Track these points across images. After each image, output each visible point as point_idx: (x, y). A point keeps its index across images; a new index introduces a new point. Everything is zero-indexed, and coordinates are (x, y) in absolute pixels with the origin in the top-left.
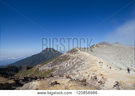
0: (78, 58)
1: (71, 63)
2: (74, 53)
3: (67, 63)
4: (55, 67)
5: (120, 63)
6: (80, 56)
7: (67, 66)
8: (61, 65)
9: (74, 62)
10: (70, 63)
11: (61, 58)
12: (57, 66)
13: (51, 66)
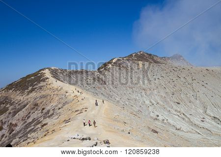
0: (36, 105)
2: (30, 88)
5: (175, 113)
6: (44, 97)
9: (16, 125)
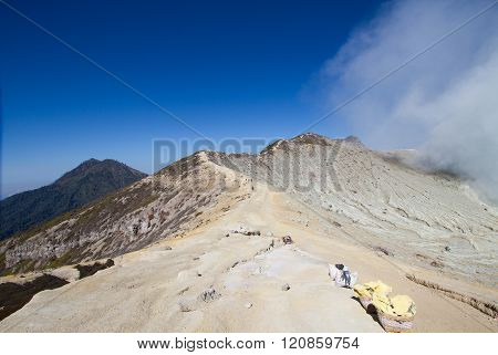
0: (190, 191)
1: (156, 215)
3: (135, 221)
4: (87, 244)
5: (351, 203)
7: (136, 233)
8: (114, 229)
10: (151, 217)
11: (124, 200)
12: (93, 236)
13: (66, 241)
